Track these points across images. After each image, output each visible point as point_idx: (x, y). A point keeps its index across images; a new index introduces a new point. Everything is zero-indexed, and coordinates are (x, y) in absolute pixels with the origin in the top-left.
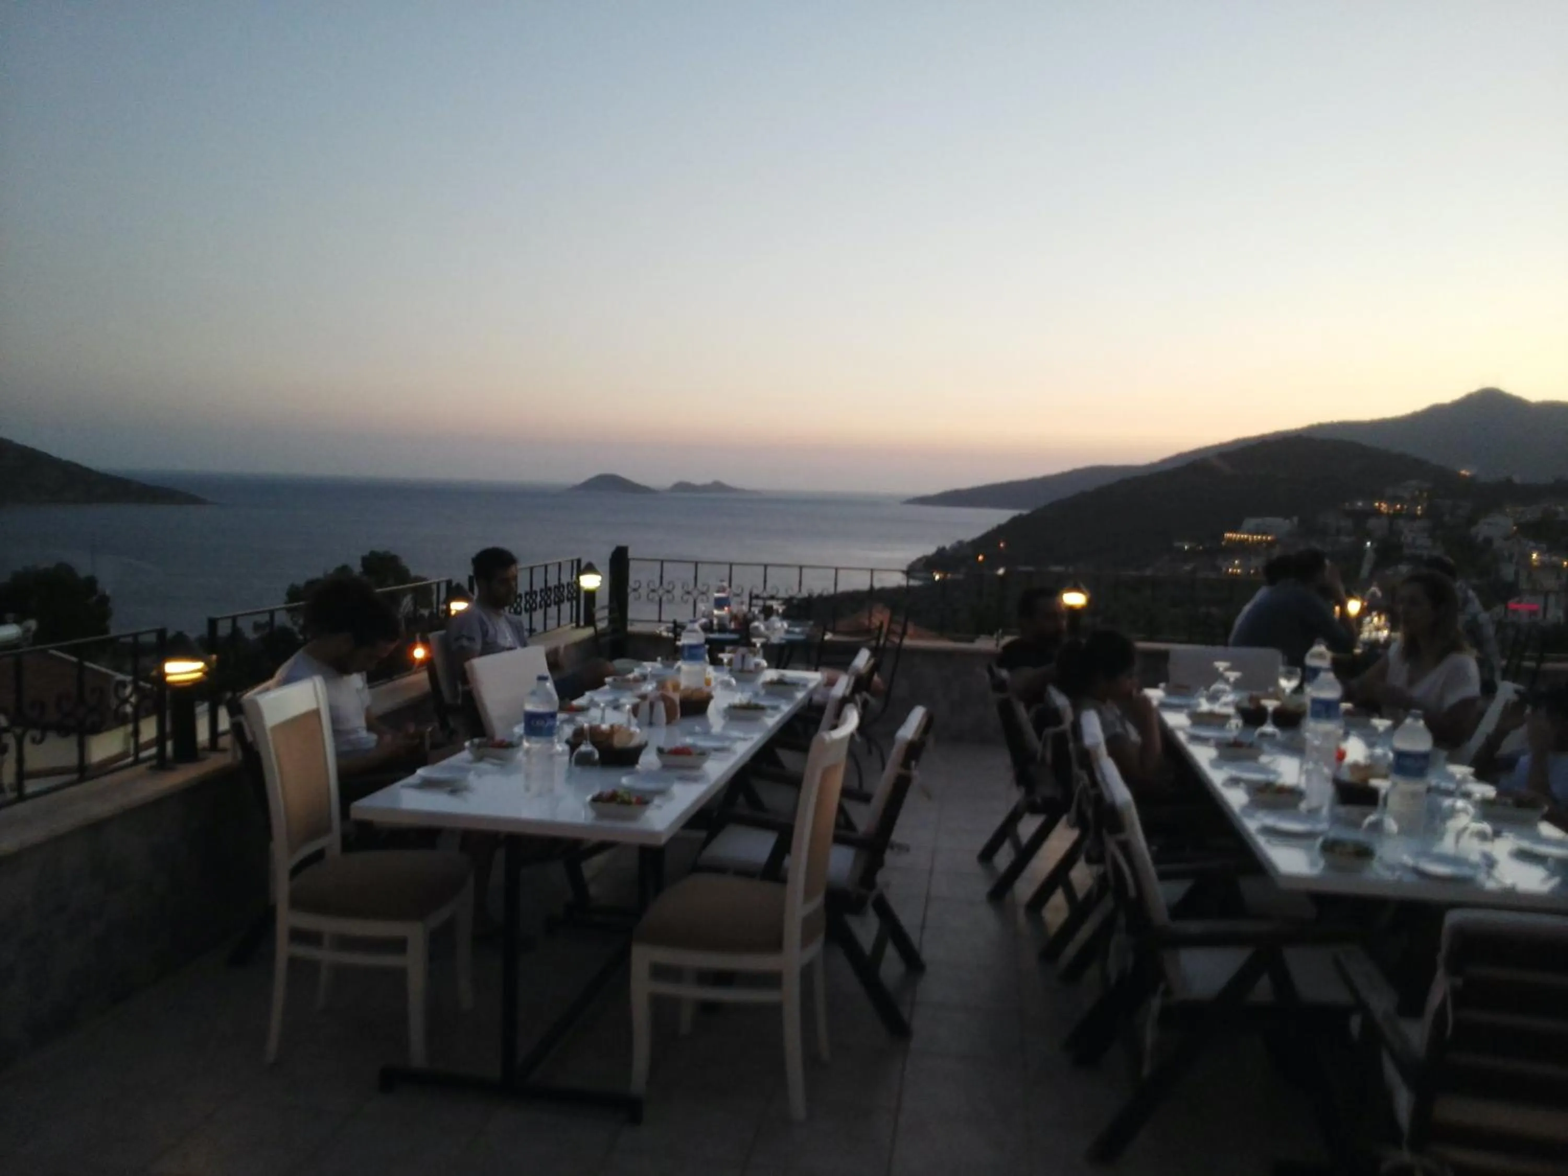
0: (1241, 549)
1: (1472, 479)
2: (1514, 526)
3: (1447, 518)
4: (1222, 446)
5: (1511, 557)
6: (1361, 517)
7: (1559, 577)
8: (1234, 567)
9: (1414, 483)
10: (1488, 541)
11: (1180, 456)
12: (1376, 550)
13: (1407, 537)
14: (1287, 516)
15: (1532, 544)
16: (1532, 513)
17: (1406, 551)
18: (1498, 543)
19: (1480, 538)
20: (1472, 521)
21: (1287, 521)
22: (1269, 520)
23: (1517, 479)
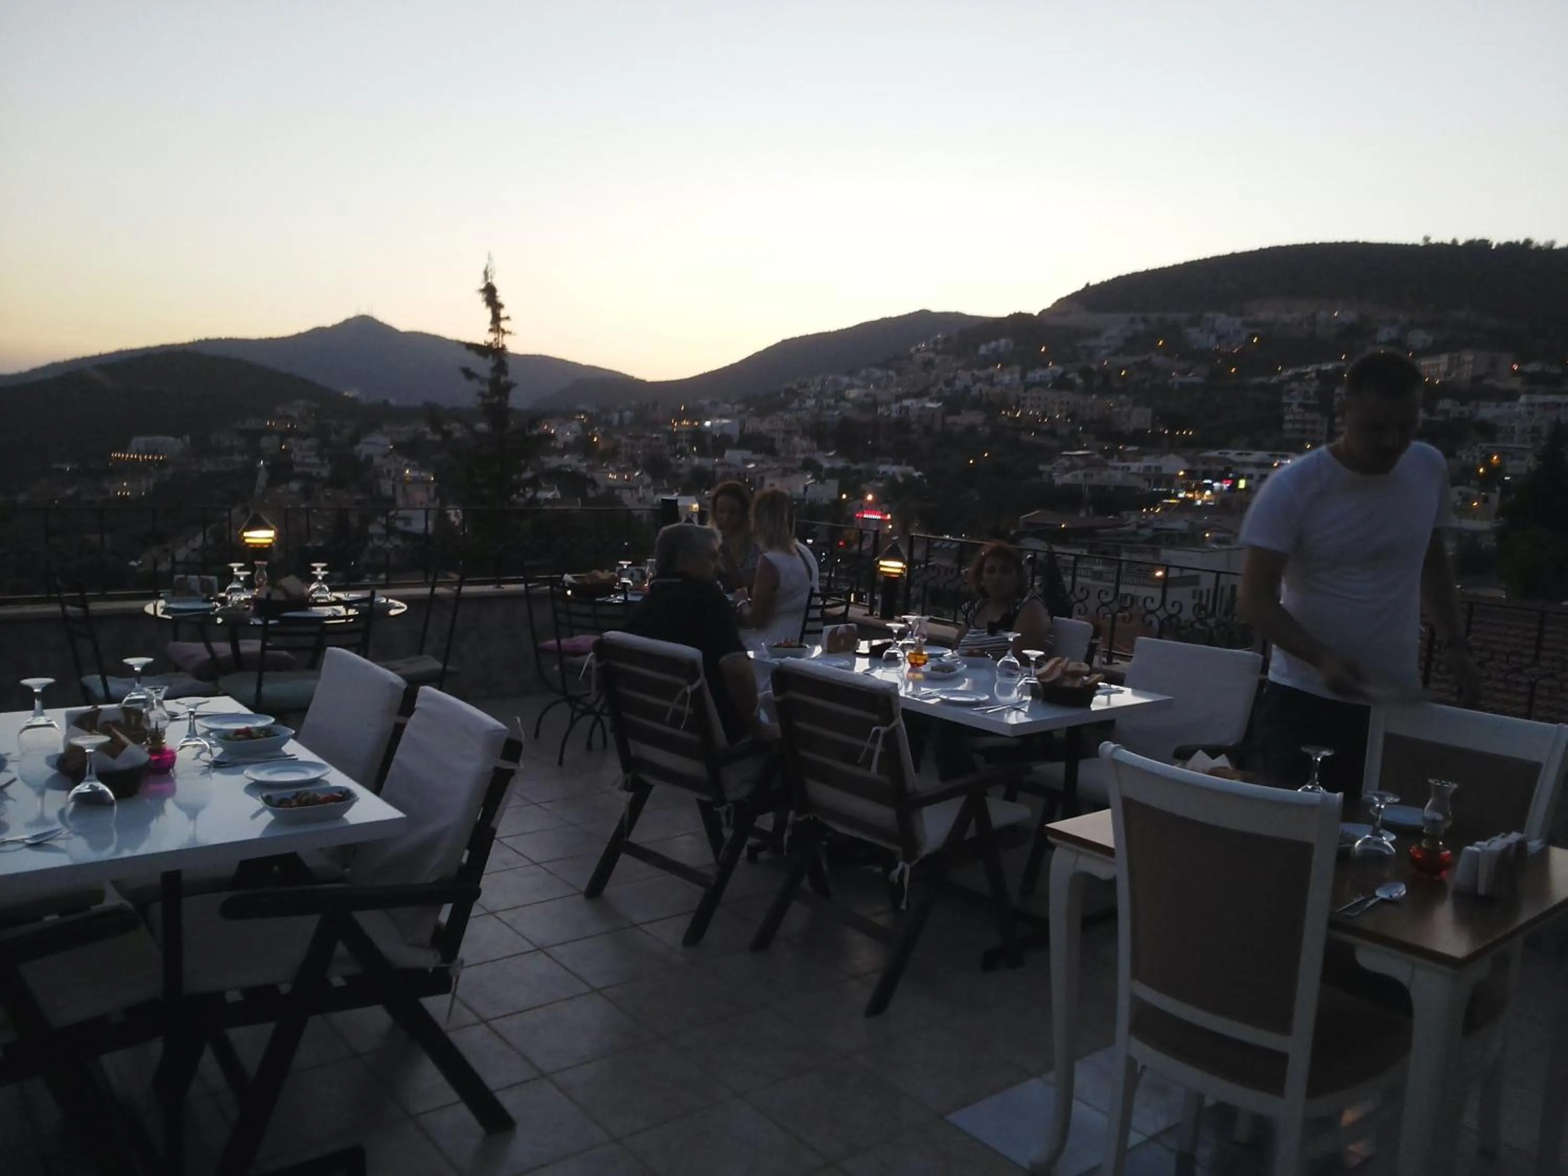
0: (131, 470)
1: (353, 400)
2: (391, 444)
3: (333, 437)
4: (101, 357)
5: (389, 472)
6: (254, 436)
7: (428, 490)
8: (123, 489)
9: (301, 402)
10: (369, 459)
11: (54, 366)
12: (267, 468)
13: (297, 456)
14: (178, 435)
15: (406, 461)
16: (406, 431)
17: (297, 469)
18: (377, 460)
19: (362, 458)
20: (355, 440)
21: (179, 440)
22: (160, 439)
23: (393, 402)
